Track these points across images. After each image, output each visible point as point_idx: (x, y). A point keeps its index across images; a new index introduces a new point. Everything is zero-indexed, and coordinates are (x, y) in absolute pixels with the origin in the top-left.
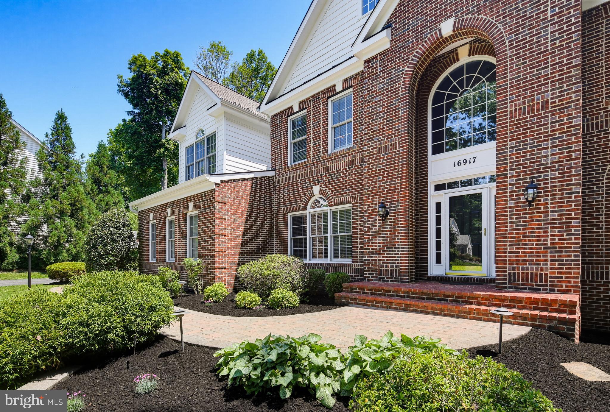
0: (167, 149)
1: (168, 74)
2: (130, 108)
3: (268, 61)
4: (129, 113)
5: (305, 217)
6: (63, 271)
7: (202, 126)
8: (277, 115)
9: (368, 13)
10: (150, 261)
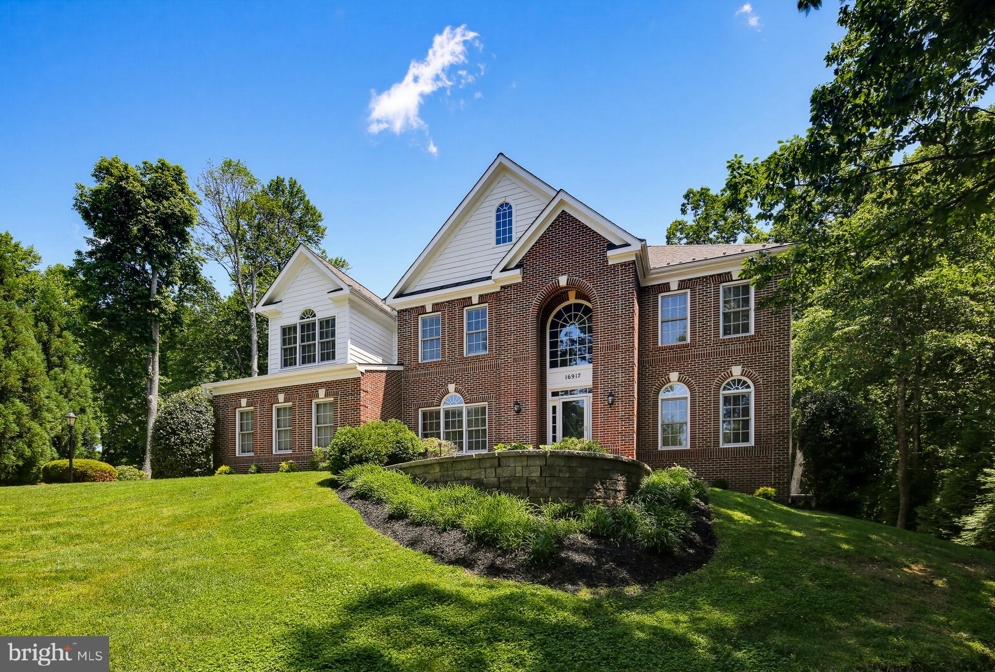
0: (163, 311)
1: (167, 199)
2: (90, 234)
3: (306, 199)
4: (90, 241)
5: (438, 413)
6: (81, 469)
7: (312, 307)
8: (406, 310)
9: (502, 244)
10: (237, 455)
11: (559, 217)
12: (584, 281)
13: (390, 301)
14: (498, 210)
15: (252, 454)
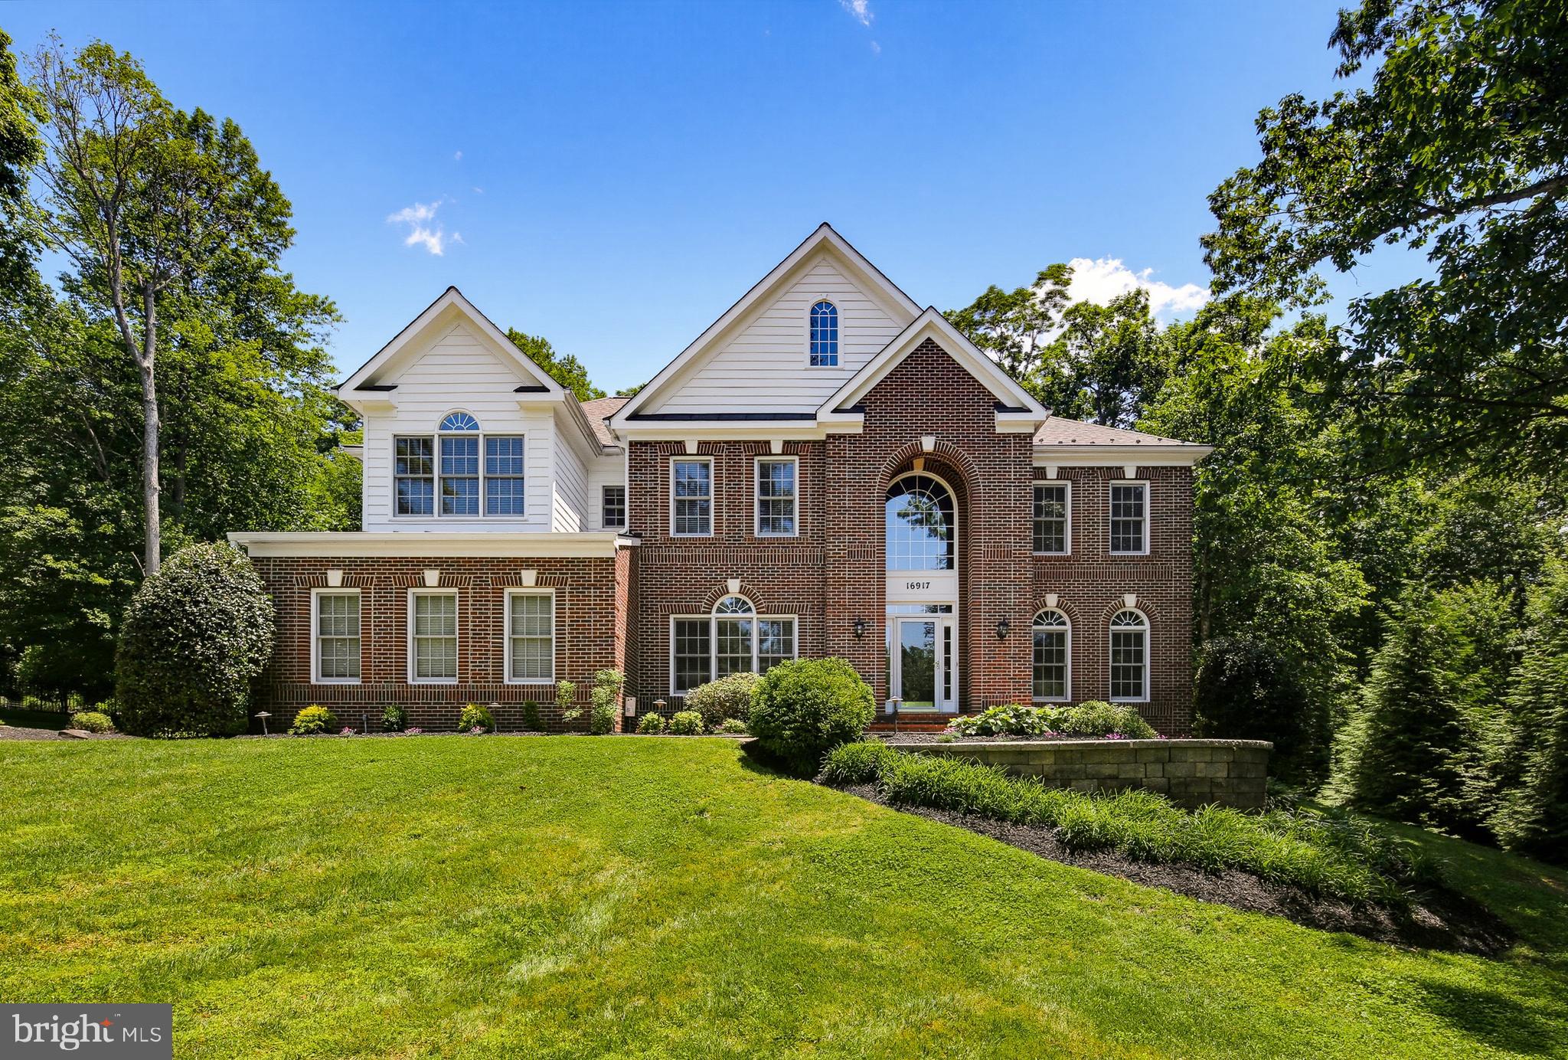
7: (469, 409)
8: (646, 444)
9: (819, 367)
10: (313, 681)
11: (922, 346)
12: (960, 450)
13: (619, 423)
14: (813, 311)
15: (356, 682)
